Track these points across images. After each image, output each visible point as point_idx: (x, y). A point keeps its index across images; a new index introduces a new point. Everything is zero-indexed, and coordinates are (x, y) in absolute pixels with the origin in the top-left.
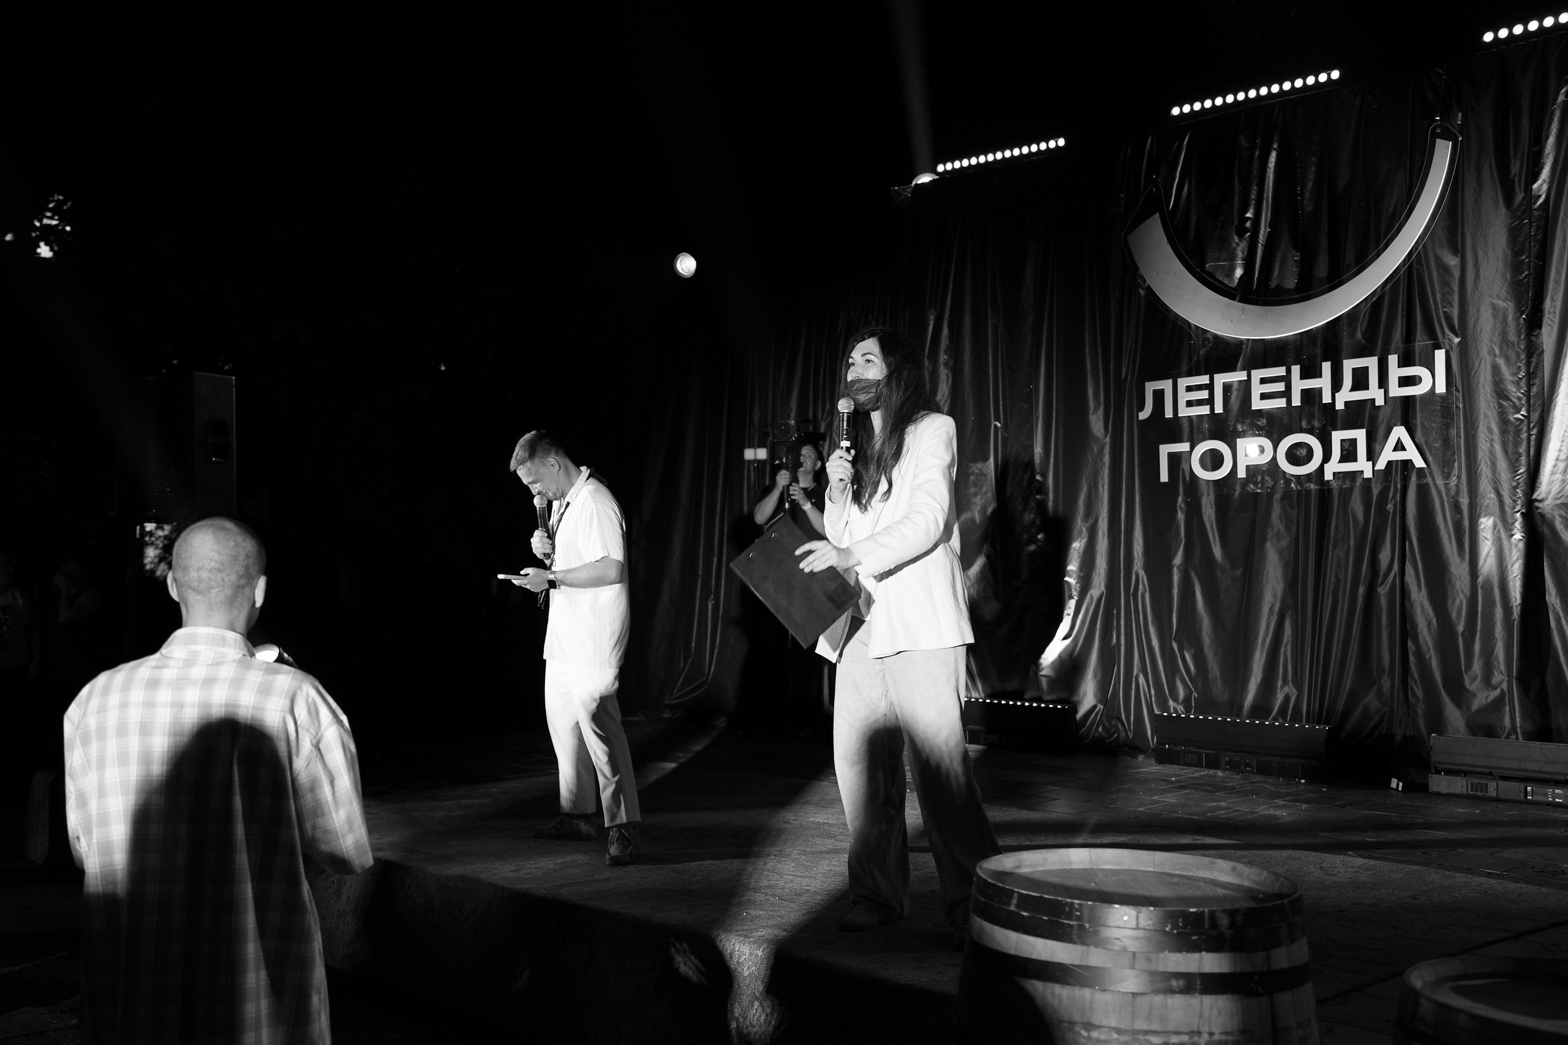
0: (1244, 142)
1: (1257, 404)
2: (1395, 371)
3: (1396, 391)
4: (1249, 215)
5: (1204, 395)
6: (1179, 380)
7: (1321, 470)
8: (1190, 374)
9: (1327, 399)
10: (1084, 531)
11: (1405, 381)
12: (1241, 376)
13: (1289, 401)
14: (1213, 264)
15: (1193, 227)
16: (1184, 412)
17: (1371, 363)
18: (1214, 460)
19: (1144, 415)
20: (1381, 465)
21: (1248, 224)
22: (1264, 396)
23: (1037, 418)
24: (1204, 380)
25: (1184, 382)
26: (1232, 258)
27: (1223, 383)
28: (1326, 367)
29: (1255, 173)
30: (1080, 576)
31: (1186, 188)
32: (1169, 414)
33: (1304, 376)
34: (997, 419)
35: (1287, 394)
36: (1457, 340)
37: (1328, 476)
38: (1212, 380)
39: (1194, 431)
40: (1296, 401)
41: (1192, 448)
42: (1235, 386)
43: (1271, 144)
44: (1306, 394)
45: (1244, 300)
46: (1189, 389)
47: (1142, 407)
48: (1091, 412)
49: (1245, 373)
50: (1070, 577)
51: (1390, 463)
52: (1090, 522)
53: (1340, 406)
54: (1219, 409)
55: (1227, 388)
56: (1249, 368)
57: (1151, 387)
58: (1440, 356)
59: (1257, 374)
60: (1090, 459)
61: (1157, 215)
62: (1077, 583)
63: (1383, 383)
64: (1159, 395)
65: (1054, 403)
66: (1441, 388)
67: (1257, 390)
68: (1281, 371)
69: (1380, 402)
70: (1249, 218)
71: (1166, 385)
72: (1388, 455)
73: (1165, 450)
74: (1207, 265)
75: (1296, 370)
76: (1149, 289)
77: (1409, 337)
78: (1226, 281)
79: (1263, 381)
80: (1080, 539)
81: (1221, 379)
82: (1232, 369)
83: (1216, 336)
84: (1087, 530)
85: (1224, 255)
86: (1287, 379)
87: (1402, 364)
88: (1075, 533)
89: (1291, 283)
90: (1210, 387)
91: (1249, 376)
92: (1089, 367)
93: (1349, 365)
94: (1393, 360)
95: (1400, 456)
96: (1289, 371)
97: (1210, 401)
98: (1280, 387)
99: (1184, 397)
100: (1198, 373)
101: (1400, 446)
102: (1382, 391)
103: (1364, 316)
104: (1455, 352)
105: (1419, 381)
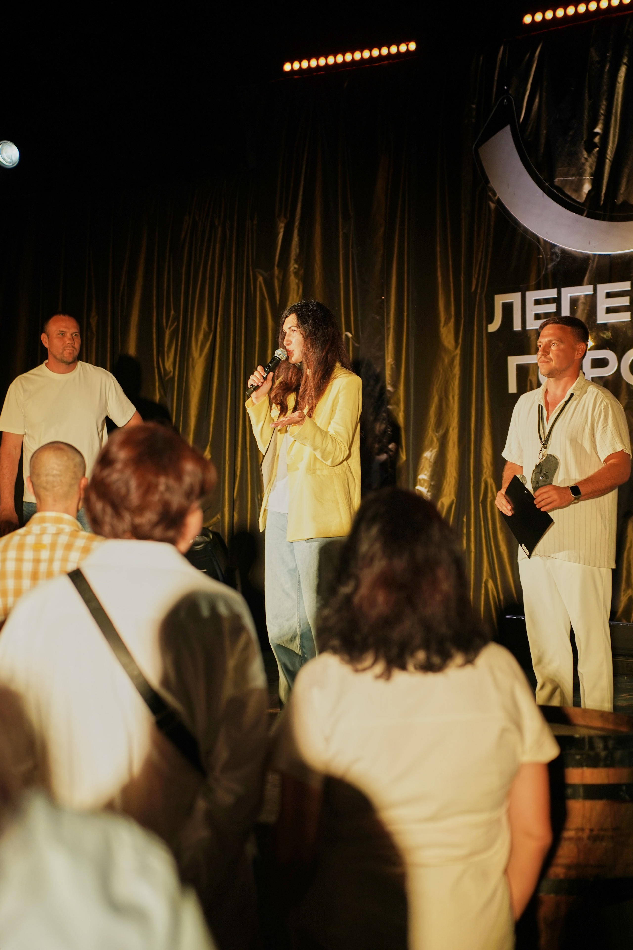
0: (594, 55)
1: (602, 318)
4: (598, 130)
5: (553, 308)
6: (528, 294)
8: (538, 287)
10: (435, 440)
12: (588, 290)
13: (632, 315)
14: (562, 178)
15: (543, 141)
16: (532, 325)
19: (493, 327)
21: (597, 140)
22: (609, 310)
23: (389, 329)
24: (552, 293)
25: (532, 296)
26: (581, 174)
27: (571, 297)
29: (605, 87)
30: (431, 485)
31: (537, 100)
32: (517, 326)
34: (348, 329)
35: (631, 308)
38: (559, 293)
42: (581, 301)
43: (621, 58)
45: (592, 215)
46: (538, 302)
47: (491, 320)
48: (442, 324)
49: (591, 287)
50: (421, 485)
52: (441, 432)
55: (574, 302)
56: (595, 281)
57: (500, 300)
59: (603, 288)
60: (441, 371)
61: (508, 128)
62: (428, 491)
64: (508, 308)
65: (405, 314)
67: (603, 303)
68: (625, 286)
70: (597, 134)
71: (515, 298)
73: (513, 362)
74: (557, 180)
76: (499, 202)
78: (574, 196)
79: (609, 295)
80: (431, 449)
81: (568, 293)
82: (578, 283)
83: (564, 251)
84: (438, 439)
85: (573, 170)
86: (631, 294)
88: (427, 442)
90: (557, 301)
91: (595, 290)
92: (440, 279)
96: (632, 286)
98: (625, 301)
99: (532, 310)
100: (546, 287)
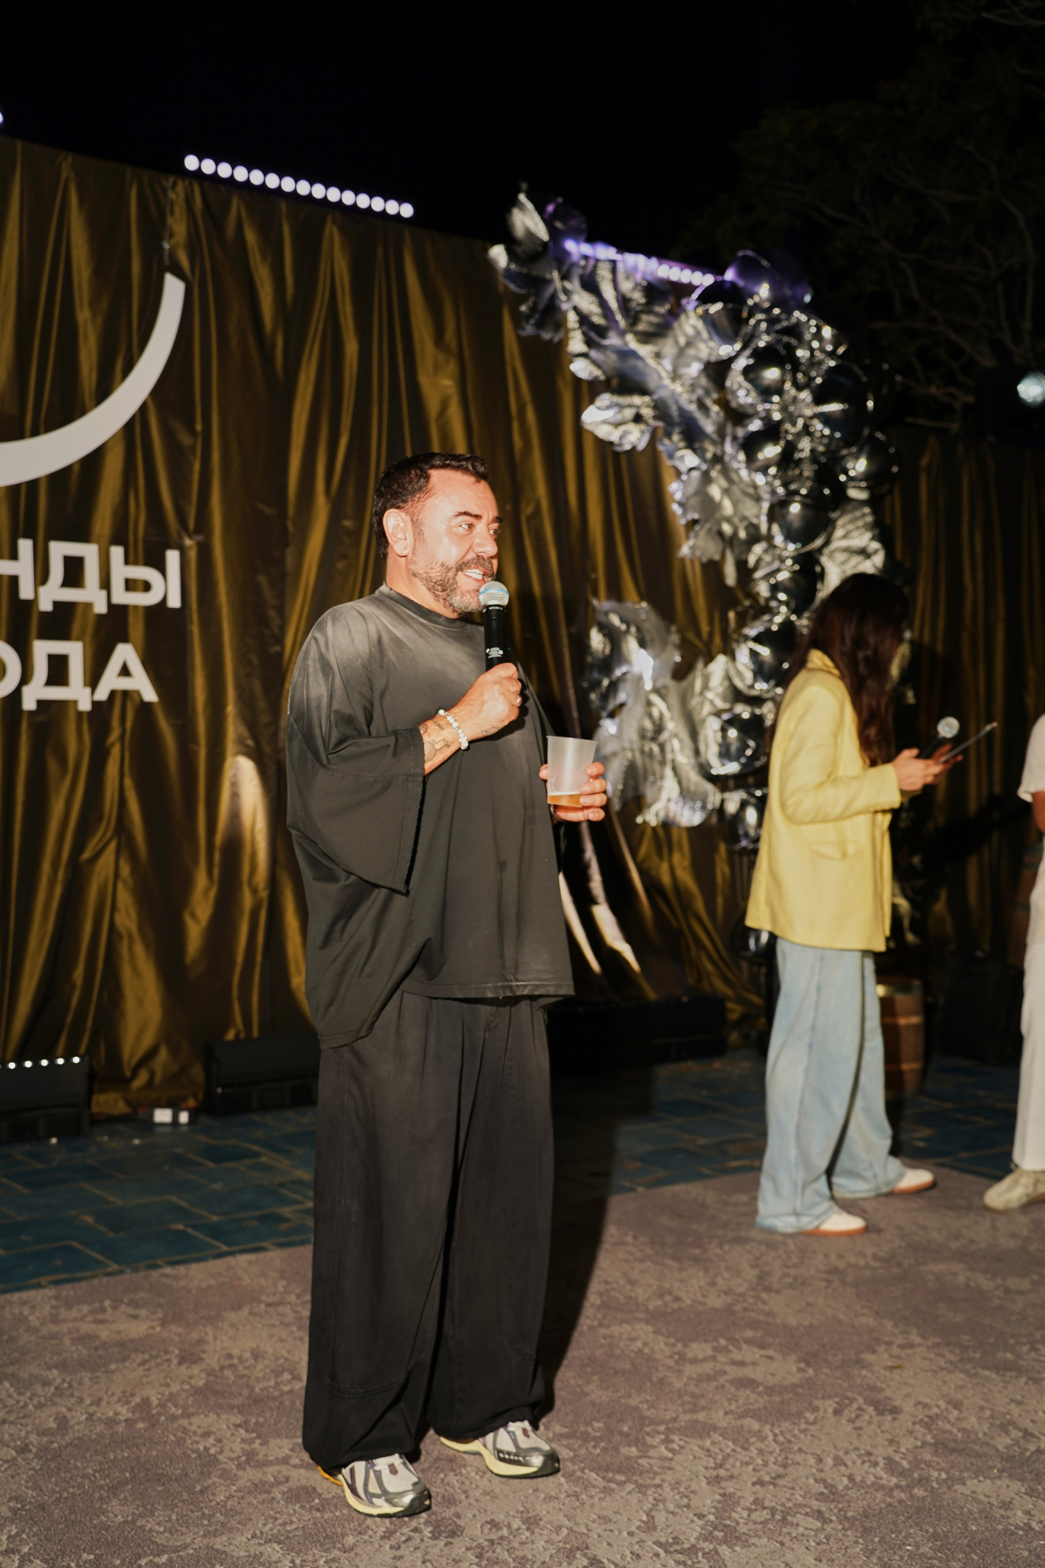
2: (120, 569)
3: (121, 597)
7: (16, 696)
9: (26, 592)
11: (130, 585)
17: (89, 552)
20: (102, 694)
28: (25, 546)
36: (192, 540)
37: (29, 704)
51: (113, 693)
53: (45, 605)
58: (173, 558)
63: (106, 584)
66: (174, 602)
69: (101, 608)
72: (110, 681)
77: (135, 524)
87: (127, 561)
93: (59, 550)
94: (117, 553)
95: (124, 684)
101: (125, 671)
102: (104, 593)
103: (74, 478)
104: (193, 554)
105: (147, 587)
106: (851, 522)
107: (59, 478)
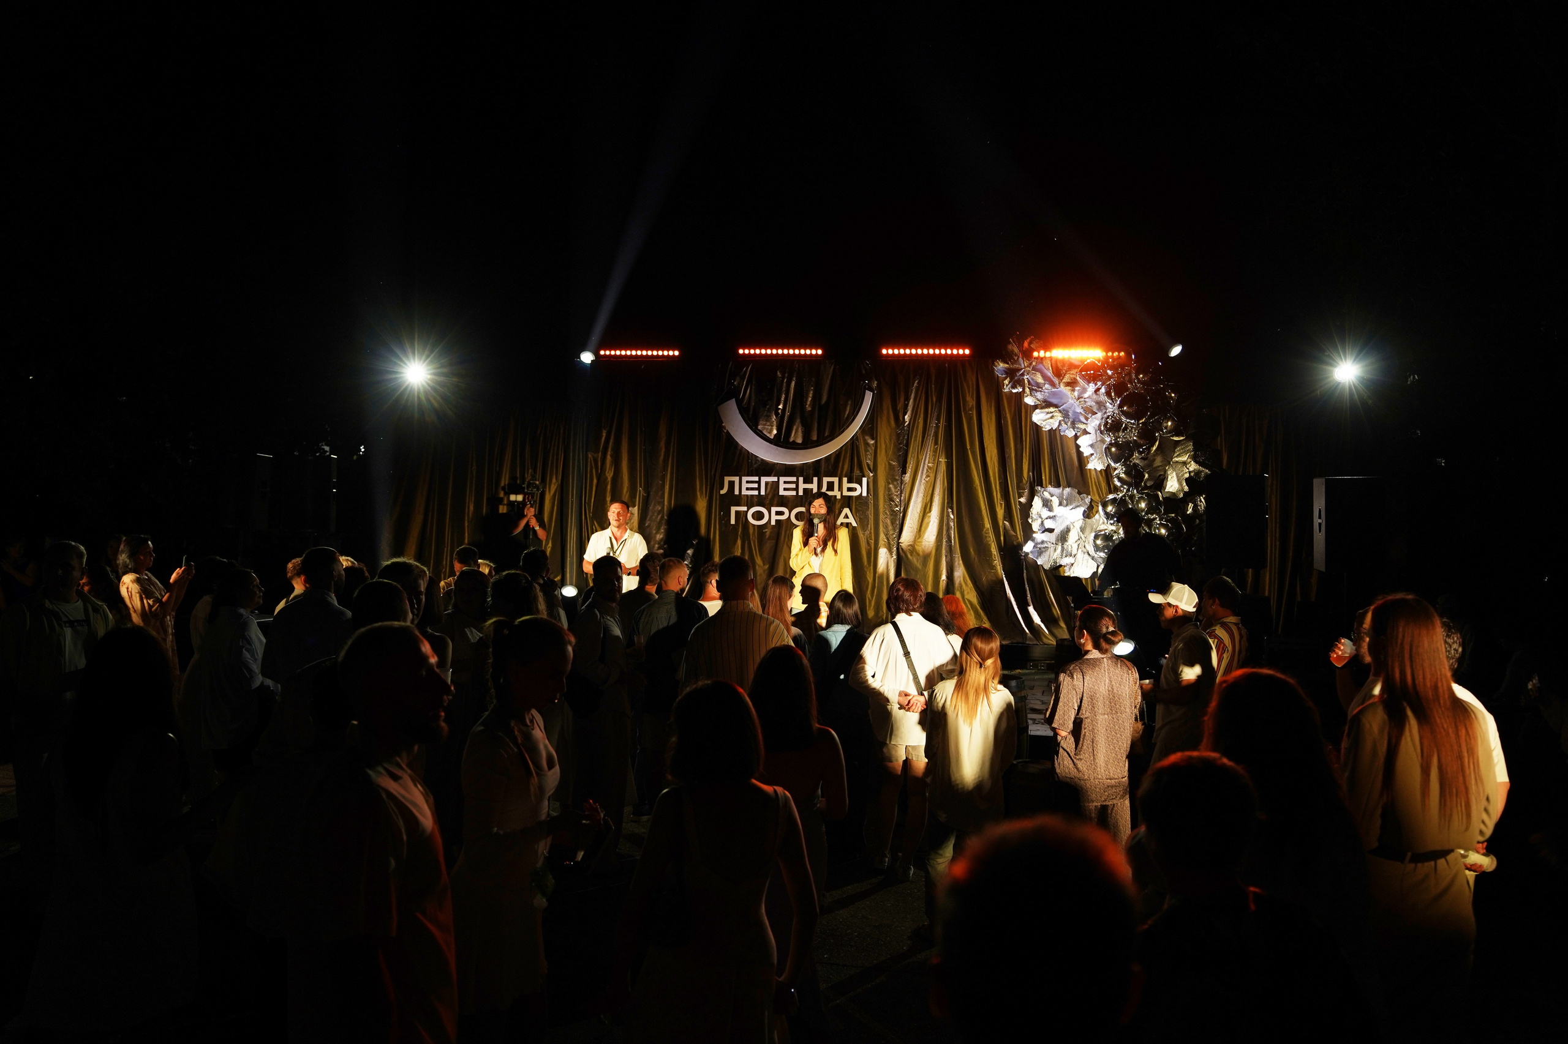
0: (779, 374)
1: (782, 492)
2: (846, 485)
3: (846, 493)
4: (780, 407)
5: (756, 485)
6: (743, 478)
8: (748, 475)
11: (850, 489)
12: (775, 479)
13: (797, 493)
14: (761, 426)
15: (752, 408)
16: (744, 492)
17: (836, 480)
18: (759, 516)
19: (723, 492)
21: (780, 411)
22: (785, 489)
24: (756, 479)
25: (745, 479)
26: (771, 425)
27: (766, 481)
28: (815, 479)
29: (784, 389)
31: (748, 391)
32: (737, 492)
33: (805, 482)
34: (641, 487)
35: (797, 489)
36: (871, 475)
38: (760, 479)
39: (750, 502)
40: (801, 493)
41: (748, 510)
42: (771, 483)
43: (792, 377)
44: (805, 490)
45: (776, 445)
46: (748, 482)
47: (723, 488)
54: (763, 493)
55: (767, 483)
56: (779, 475)
57: (727, 479)
58: (865, 480)
59: (782, 479)
61: (734, 399)
63: (840, 489)
64: (732, 484)
66: (865, 494)
67: (782, 486)
68: (794, 479)
69: (839, 497)
71: (736, 479)
73: (734, 509)
74: (759, 427)
75: (801, 479)
76: (728, 432)
77: (852, 470)
78: (767, 435)
79: (785, 482)
81: (764, 479)
82: (769, 475)
83: (762, 460)
85: (768, 424)
86: (797, 483)
87: (849, 482)
89: (799, 441)
90: (759, 482)
91: (778, 479)
93: (826, 480)
94: (845, 480)
96: (798, 479)
97: (759, 489)
98: (794, 486)
99: (745, 485)
100: (752, 475)
101: (846, 517)
102: (840, 492)
103: (832, 460)
104: (871, 480)
105: (855, 490)
106: (1182, 449)
107: (828, 458)
